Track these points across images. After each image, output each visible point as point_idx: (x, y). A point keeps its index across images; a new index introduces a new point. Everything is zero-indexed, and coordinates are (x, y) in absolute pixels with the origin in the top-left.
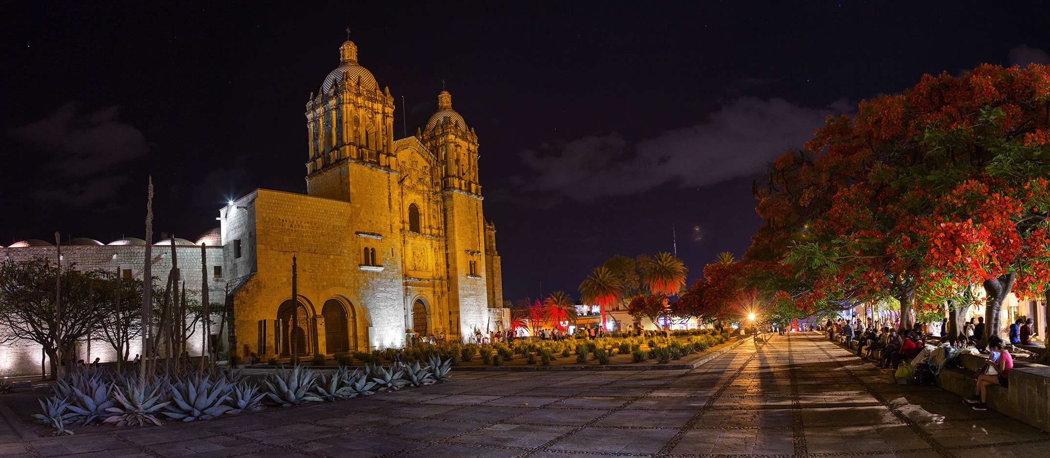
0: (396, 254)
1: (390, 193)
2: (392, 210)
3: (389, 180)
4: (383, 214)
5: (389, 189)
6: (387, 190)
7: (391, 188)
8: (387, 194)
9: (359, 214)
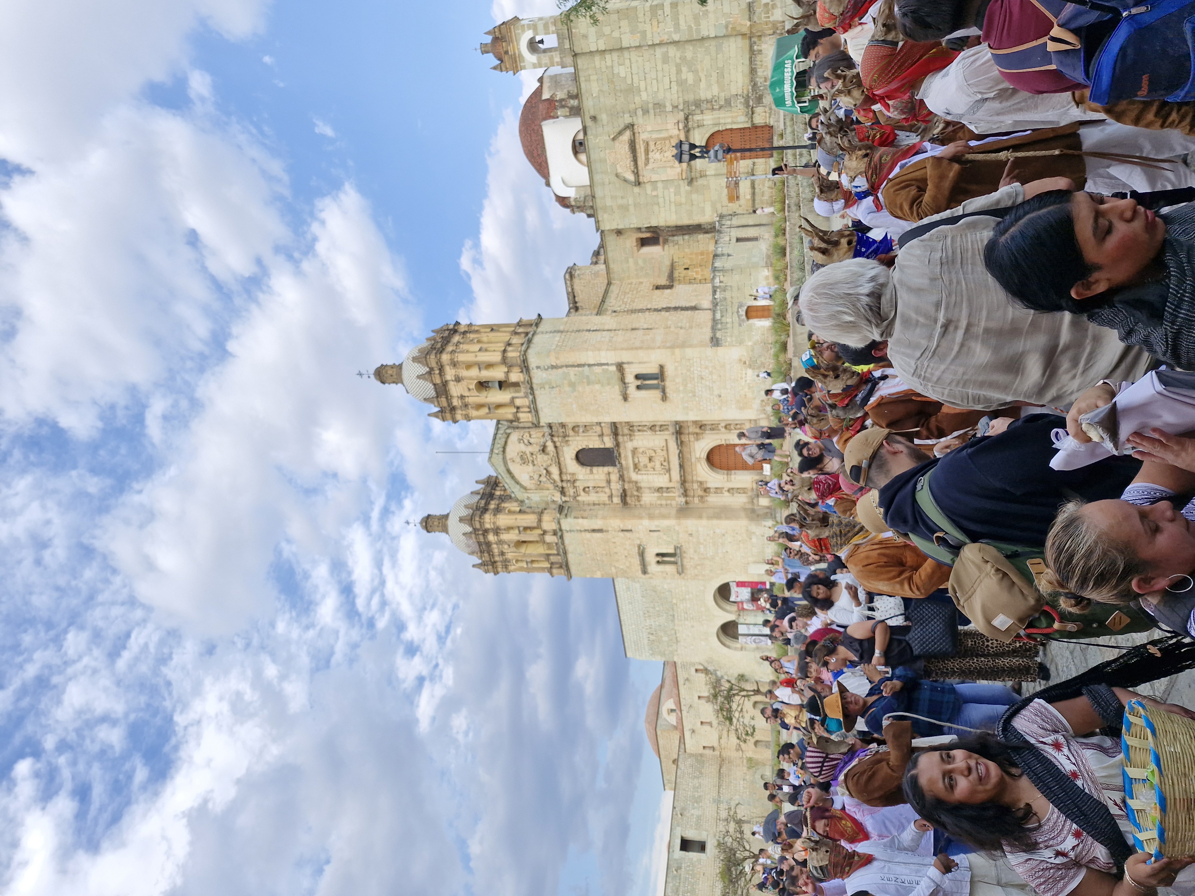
0: (657, 526)
1: (585, 530)
2: (605, 529)
3: (570, 531)
4: (613, 540)
5: (581, 531)
6: (583, 534)
7: (579, 528)
8: (588, 535)
9: (622, 569)
